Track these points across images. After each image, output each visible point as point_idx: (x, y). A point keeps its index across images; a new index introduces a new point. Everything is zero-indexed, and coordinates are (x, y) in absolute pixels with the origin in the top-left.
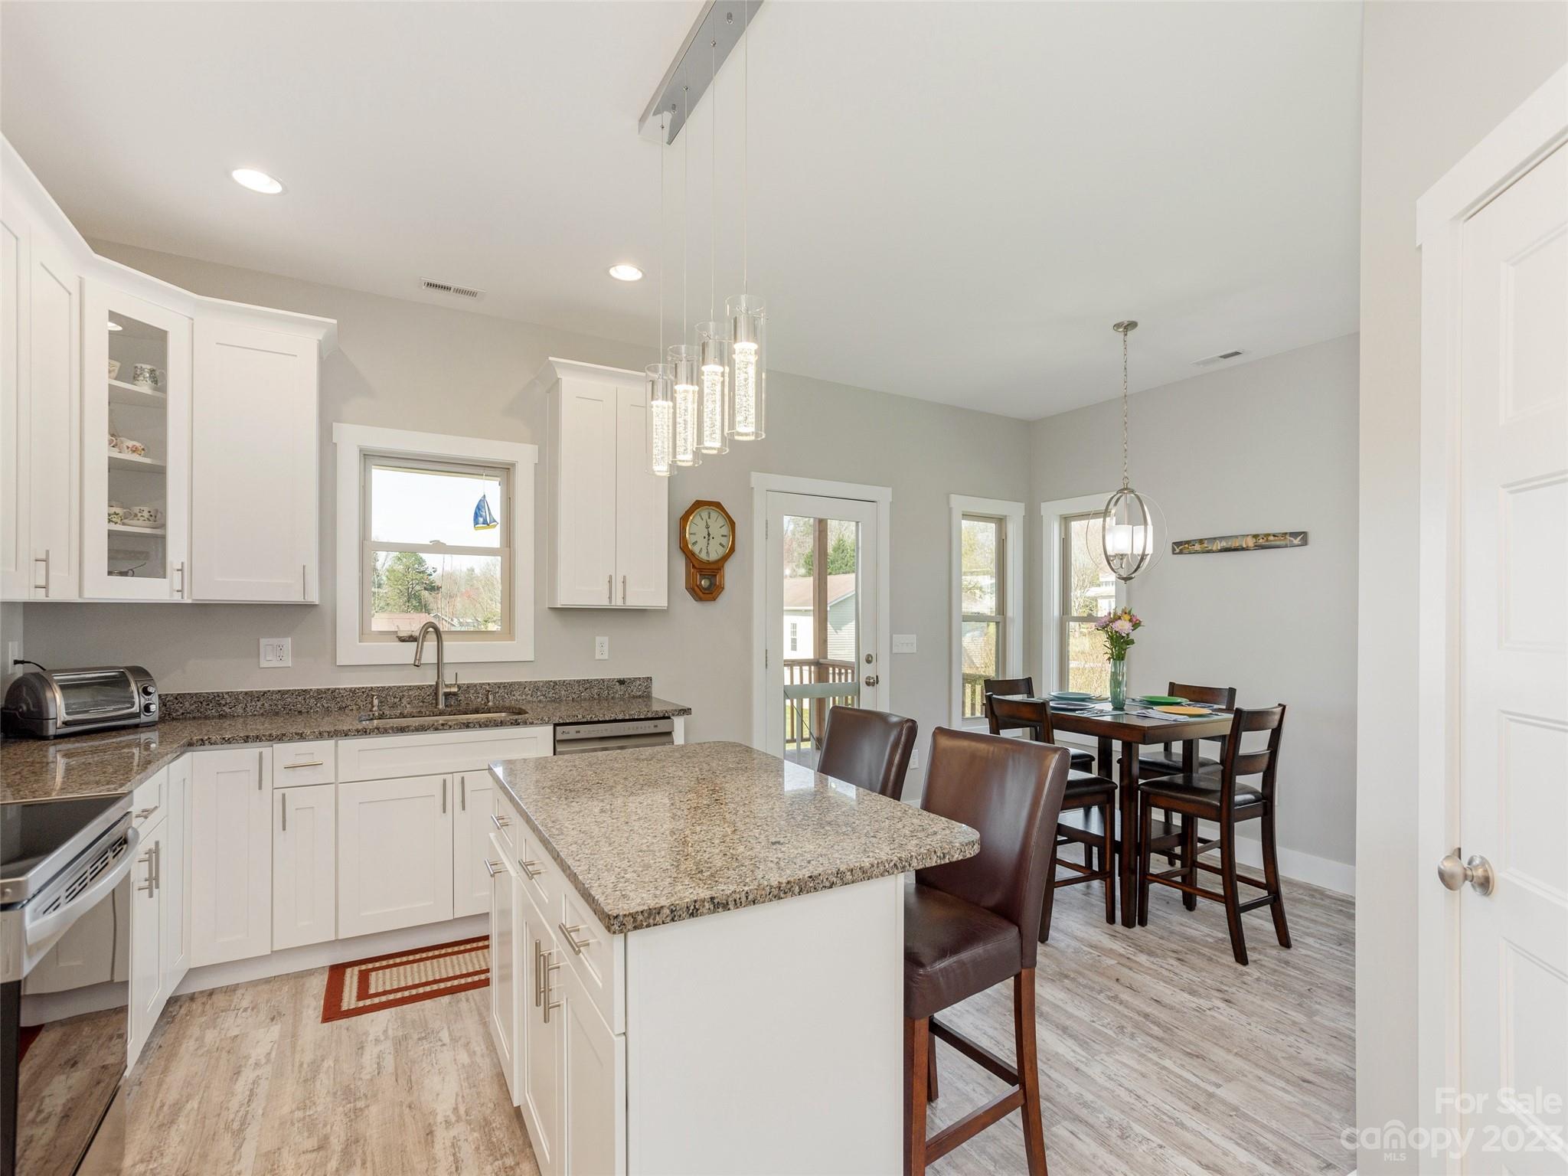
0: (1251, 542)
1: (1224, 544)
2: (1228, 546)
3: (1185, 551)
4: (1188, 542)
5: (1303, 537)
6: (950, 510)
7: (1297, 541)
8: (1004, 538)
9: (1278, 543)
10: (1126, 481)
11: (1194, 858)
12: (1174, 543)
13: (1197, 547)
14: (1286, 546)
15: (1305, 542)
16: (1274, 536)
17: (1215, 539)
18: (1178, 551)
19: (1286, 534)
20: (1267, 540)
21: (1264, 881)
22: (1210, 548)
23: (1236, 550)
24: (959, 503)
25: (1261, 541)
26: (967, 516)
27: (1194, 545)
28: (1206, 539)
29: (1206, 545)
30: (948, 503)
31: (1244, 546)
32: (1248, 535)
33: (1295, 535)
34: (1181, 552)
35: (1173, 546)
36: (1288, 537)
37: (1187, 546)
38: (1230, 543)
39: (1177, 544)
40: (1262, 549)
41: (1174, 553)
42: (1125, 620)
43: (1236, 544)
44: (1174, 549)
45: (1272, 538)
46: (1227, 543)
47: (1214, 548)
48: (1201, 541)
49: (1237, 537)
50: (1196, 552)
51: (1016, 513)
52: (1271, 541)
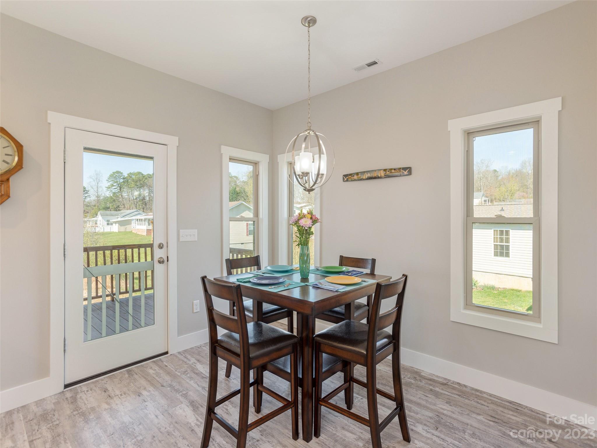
0: (382, 174)
1: (369, 175)
2: (371, 176)
3: (350, 180)
4: (351, 175)
5: (409, 170)
6: (221, 155)
7: (406, 173)
8: (258, 174)
9: (396, 174)
10: (309, 125)
11: (352, 375)
12: (343, 175)
13: (356, 177)
14: (401, 176)
15: (410, 173)
16: (395, 170)
17: (364, 172)
18: (346, 179)
19: (401, 168)
20: (391, 172)
21: (393, 394)
22: (362, 177)
23: (375, 178)
24: (227, 151)
25: (388, 172)
26: (232, 159)
27: (354, 176)
28: (360, 172)
29: (360, 176)
30: (220, 150)
31: (379, 176)
32: (381, 170)
33: (405, 169)
34: (347, 181)
35: (343, 178)
36: (401, 170)
37: (350, 176)
38: (372, 174)
39: (345, 176)
40: (389, 177)
41: (344, 181)
42: (307, 218)
43: (374, 175)
44: (344, 179)
45: (393, 171)
46: (370, 174)
47: (364, 178)
48: (357, 174)
49: (375, 171)
50: (355, 180)
51: (264, 160)
52: (393, 173)
